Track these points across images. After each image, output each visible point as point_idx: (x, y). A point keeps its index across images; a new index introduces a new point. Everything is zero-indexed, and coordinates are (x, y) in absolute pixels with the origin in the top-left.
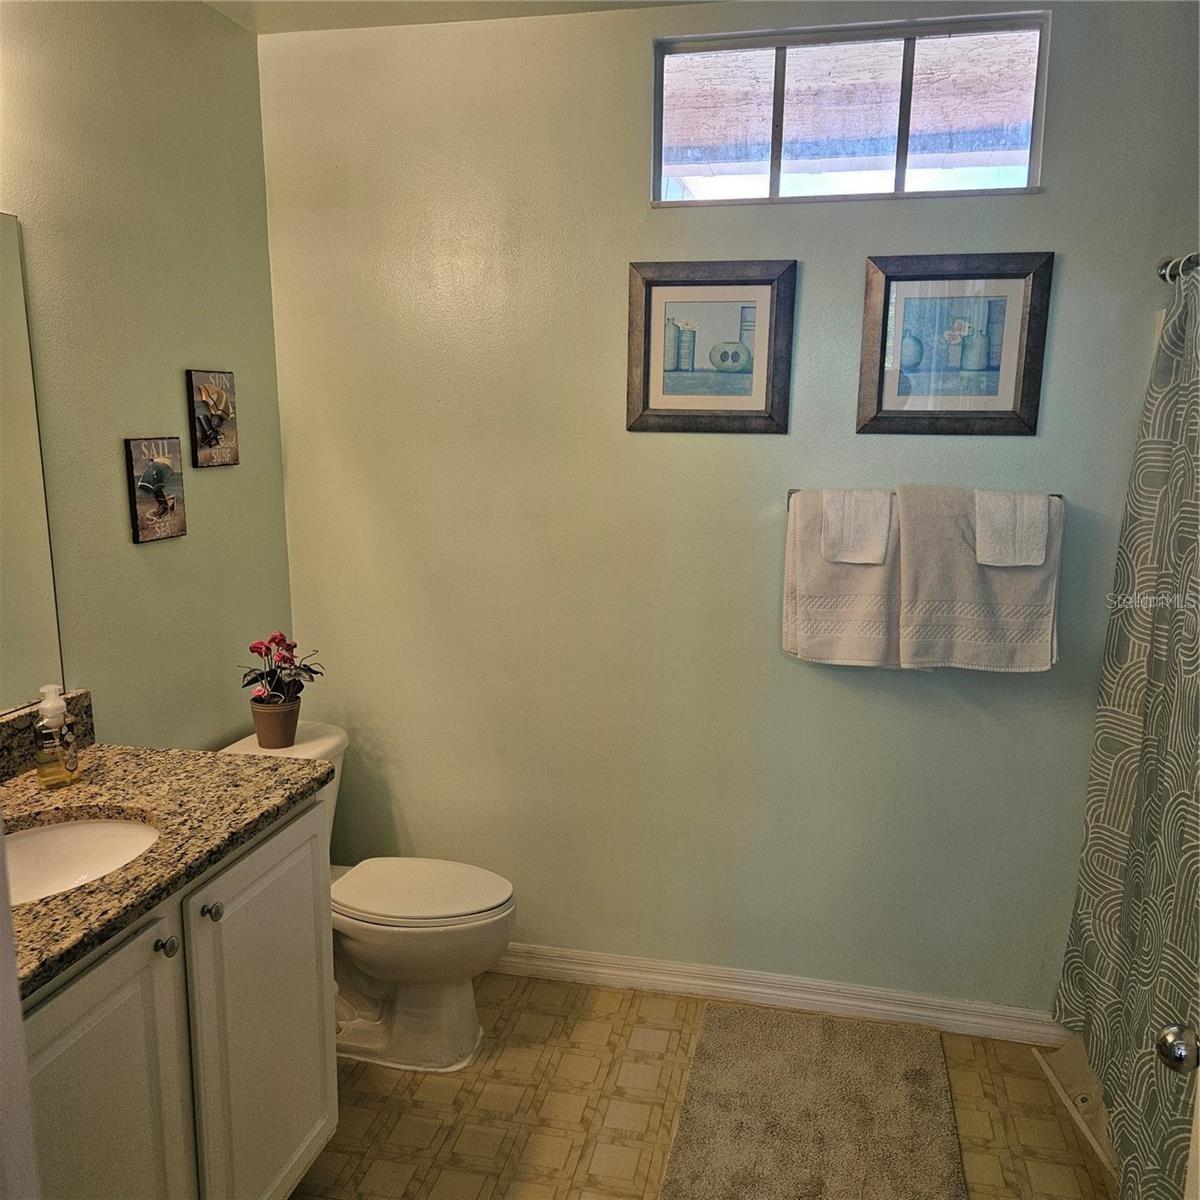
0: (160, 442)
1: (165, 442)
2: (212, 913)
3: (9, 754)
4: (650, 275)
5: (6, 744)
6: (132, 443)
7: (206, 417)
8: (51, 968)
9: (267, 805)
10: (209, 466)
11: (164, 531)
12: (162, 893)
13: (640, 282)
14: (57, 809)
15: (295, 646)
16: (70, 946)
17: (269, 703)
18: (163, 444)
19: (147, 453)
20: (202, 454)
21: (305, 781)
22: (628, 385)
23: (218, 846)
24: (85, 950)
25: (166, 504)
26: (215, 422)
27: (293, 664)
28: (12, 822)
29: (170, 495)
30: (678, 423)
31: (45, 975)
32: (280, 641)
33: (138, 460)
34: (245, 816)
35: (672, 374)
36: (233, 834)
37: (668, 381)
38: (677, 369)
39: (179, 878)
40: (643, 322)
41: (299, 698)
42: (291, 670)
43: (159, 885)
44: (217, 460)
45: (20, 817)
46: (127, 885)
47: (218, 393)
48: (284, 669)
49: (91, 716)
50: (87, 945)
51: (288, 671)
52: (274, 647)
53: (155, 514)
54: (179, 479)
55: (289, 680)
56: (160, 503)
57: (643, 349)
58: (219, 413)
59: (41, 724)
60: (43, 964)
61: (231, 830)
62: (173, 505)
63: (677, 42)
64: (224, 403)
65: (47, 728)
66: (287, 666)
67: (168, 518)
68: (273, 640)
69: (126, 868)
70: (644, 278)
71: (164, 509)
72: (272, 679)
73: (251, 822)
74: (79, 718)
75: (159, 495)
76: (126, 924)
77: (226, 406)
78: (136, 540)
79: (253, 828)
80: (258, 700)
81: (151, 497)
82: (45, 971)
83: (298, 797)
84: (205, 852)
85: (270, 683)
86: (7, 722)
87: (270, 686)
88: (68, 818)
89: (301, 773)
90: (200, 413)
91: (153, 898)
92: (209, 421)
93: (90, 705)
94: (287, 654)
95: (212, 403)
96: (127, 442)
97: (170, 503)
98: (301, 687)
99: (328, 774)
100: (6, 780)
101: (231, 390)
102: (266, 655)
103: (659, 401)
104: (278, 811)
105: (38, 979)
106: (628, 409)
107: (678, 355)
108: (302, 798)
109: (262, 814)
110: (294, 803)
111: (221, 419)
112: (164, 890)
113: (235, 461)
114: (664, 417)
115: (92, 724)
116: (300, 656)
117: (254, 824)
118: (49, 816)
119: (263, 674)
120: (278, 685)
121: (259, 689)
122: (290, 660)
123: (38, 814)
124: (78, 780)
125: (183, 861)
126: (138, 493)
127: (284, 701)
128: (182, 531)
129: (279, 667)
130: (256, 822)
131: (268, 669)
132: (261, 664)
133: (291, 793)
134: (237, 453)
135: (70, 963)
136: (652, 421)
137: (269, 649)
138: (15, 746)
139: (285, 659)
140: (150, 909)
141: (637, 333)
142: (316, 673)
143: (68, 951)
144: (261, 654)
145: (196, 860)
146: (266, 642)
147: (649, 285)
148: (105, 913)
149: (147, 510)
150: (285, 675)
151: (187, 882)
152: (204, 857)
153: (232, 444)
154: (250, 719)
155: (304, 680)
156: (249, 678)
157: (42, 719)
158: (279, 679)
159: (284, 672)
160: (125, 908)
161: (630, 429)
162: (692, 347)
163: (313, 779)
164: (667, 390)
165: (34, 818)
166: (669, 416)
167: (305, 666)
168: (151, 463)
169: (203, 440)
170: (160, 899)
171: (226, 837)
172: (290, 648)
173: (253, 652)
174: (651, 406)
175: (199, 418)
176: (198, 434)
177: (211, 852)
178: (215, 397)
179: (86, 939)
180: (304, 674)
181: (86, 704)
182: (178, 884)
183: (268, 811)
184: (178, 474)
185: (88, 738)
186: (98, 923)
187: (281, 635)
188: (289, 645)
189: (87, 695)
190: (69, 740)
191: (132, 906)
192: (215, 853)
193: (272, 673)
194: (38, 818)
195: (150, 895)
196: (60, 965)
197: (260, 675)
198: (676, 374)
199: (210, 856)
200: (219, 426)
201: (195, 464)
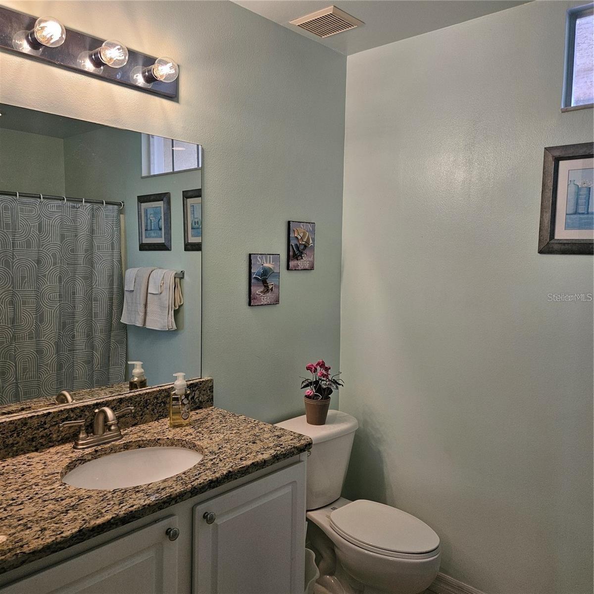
0: (268, 256)
1: (271, 256)
2: (208, 518)
3: (165, 406)
4: (557, 154)
5: (163, 400)
6: (252, 255)
7: (296, 245)
8: (84, 534)
9: (260, 457)
10: (295, 270)
11: (266, 301)
12: (171, 501)
13: (551, 159)
14: (168, 438)
15: (330, 368)
16: (101, 523)
17: (313, 399)
18: (270, 257)
19: (260, 261)
20: (292, 263)
21: (289, 447)
22: (540, 224)
23: (217, 478)
24: (111, 527)
25: (268, 287)
26: (302, 247)
27: (328, 378)
28: (146, 442)
29: (271, 282)
30: (575, 248)
31: (81, 537)
32: (322, 365)
33: (254, 264)
34: (244, 462)
35: (572, 216)
36: (230, 472)
37: (569, 221)
38: (576, 213)
39: (185, 493)
40: (552, 184)
41: (330, 397)
42: (327, 382)
43: (171, 495)
44: (301, 267)
45: (150, 439)
46: (158, 491)
47: (304, 233)
48: (323, 380)
49: (213, 392)
50: (113, 524)
51: (325, 382)
52: (318, 368)
53: (261, 292)
54: (278, 275)
55: (325, 387)
56: (265, 286)
57: (551, 201)
58: (304, 243)
59: (174, 392)
60: (80, 531)
61: (231, 469)
62: (272, 287)
63: (585, 10)
64: (306, 237)
65: (176, 395)
66: (325, 379)
67: (269, 294)
68: (318, 364)
69: (165, 481)
70: (553, 157)
71: (267, 290)
72: (317, 385)
73: (244, 467)
74: (205, 392)
75: (264, 282)
76: (143, 516)
77: (308, 239)
78: (250, 305)
79: (245, 471)
80: (308, 397)
81: (261, 283)
82: (80, 535)
83: (282, 457)
84: (207, 480)
85: (315, 388)
86: (165, 389)
87: (315, 389)
88: (172, 444)
89: (292, 441)
90: (293, 243)
91: (164, 503)
92: (298, 248)
93: (212, 386)
94: (325, 373)
95: (299, 238)
96: (250, 255)
97: (270, 287)
98: (331, 392)
99: (306, 446)
100: (161, 419)
101: (313, 232)
102: (314, 372)
103: (562, 233)
104: (264, 463)
105: (74, 539)
106: (539, 240)
107: (577, 204)
108: (284, 458)
109: (253, 463)
110: (278, 459)
111: (305, 247)
112: (173, 499)
113: (312, 268)
114: (564, 244)
115: (212, 396)
116: (332, 375)
117: (245, 468)
118: (164, 442)
119: (312, 382)
120: (319, 389)
121: (309, 391)
122: (326, 376)
123: (159, 439)
124: (187, 425)
125: (193, 483)
126: (253, 281)
127: (322, 399)
128: (277, 302)
129: (320, 379)
130: (248, 467)
131: (314, 380)
132: (312, 377)
133: (276, 453)
134: (313, 264)
135: (99, 533)
136: (556, 247)
137: (316, 369)
138: (168, 402)
139: (323, 375)
140: (161, 509)
141: (547, 191)
142: (340, 385)
143: (99, 526)
144: (311, 371)
145: (200, 484)
146: (315, 365)
147: (557, 160)
148: (132, 506)
149: (258, 290)
150: (324, 384)
151: (191, 497)
152: (206, 483)
153: (311, 259)
154: (304, 407)
155: (333, 387)
156: (304, 384)
157: (175, 390)
158: (320, 386)
159: (323, 382)
160: (144, 506)
161: (541, 252)
162: (587, 198)
163: (294, 447)
164: (568, 227)
165: (157, 442)
166: (568, 243)
167: (334, 380)
168: (262, 266)
169: (293, 257)
170: (170, 504)
171: (225, 473)
172: (327, 369)
173: (308, 370)
174: (556, 237)
175: (292, 245)
176: (291, 253)
177: (211, 481)
178: (302, 235)
179: (112, 520)
180: (333, 385)
181: (210, 385)
182: (184, 497)
183: (257, 462)
184: (277, 273)
185: (209, 403)
186: (124, 512)
187: (323, 362)
188: (327, 368)
189: (211, 381)
190: (185, 403)
191: (149, 505)
192: (214, 482)
193: (316, 382)
194: (158, 441)
195: (162, 500)
196: (92, 533)
197: (310, 382)
198: (575, 216)
199: (210, 483)
200: (304, 249)
201: (288, 268)
